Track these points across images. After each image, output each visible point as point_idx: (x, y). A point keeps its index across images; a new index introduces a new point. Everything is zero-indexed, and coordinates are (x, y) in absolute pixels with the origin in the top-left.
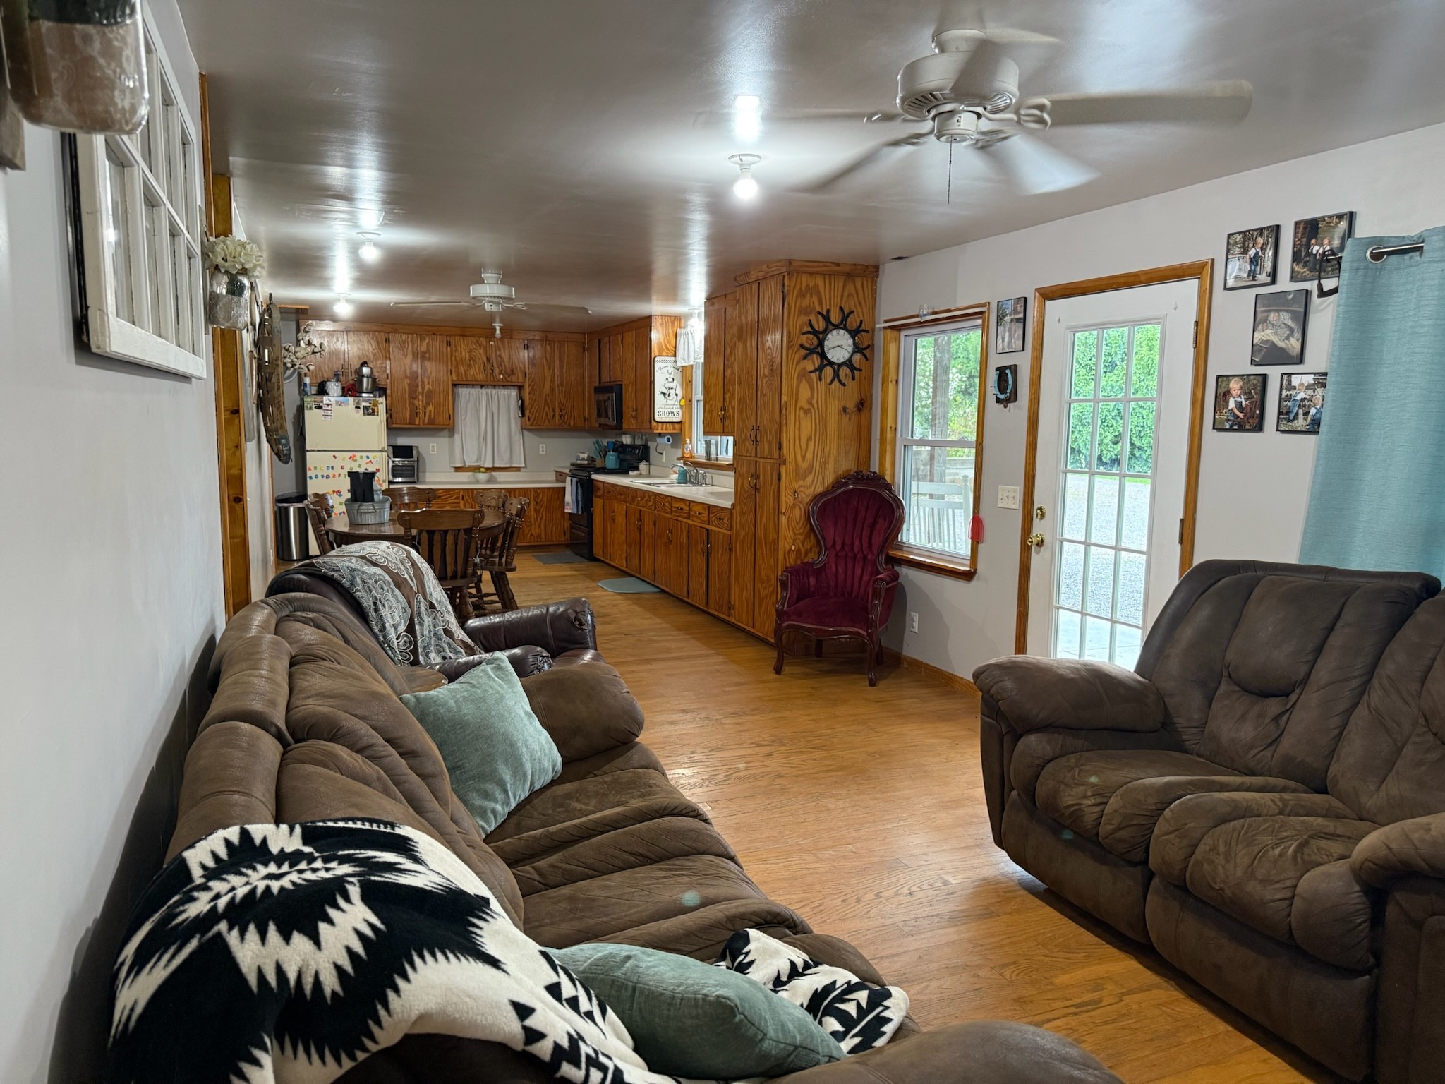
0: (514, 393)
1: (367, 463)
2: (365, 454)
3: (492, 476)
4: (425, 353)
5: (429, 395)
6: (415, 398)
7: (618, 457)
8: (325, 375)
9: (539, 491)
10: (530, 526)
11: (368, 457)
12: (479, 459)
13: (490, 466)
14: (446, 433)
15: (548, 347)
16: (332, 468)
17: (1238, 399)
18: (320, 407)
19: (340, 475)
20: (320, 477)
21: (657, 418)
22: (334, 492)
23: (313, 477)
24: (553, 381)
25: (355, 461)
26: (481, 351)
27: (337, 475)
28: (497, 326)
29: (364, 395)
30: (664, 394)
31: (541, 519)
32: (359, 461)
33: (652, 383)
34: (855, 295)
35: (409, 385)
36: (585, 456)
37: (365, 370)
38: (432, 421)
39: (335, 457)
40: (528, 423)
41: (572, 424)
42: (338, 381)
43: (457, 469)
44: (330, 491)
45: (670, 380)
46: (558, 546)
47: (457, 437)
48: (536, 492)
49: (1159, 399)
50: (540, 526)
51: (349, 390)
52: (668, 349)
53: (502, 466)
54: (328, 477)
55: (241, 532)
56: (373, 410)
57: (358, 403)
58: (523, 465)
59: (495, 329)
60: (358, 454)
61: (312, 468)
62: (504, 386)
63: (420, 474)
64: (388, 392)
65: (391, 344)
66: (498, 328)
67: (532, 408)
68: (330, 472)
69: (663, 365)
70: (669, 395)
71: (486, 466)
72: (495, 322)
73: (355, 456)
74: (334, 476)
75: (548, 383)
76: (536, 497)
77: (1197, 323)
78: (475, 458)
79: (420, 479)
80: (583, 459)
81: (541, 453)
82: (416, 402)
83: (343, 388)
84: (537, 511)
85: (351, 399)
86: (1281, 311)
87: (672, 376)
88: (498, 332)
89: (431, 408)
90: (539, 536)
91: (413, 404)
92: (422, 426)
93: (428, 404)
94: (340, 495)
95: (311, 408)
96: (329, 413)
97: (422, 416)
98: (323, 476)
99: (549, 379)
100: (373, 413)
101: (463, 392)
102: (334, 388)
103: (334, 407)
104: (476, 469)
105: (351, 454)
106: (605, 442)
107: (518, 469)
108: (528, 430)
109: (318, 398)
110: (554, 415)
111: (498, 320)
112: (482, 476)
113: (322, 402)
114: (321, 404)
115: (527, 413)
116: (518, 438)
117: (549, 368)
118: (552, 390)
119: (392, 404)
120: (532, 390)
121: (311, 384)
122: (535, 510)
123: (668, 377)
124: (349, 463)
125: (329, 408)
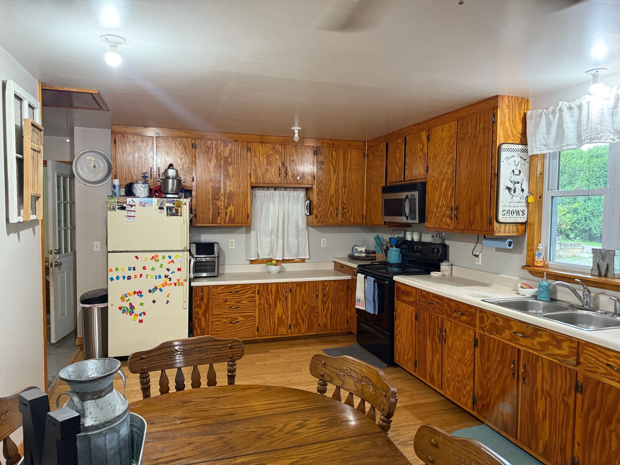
0: (302, 194)
1: (169, 263)
2: (167, 254)
3: (282, 268)
4: (228, 158)
5: (230, 196)
6: (218, 199)
7: (401, 252)
8: (135, 178)
9: (326, 284)
10: (318, 316)
11: (170, 257)
12: (271, 251)
13: (281, 259)
14: (243, 230)
15: (334, 153)
16: (134, 269)
18: (123, 208)
19: (141, 275)
20: (121, 278)
21: (501, 218)
22: (135, 292)
23: (115, 278)
24: (337, 183)
25: (158, 261)
26: (277, 157)
27: (139, 276)
28: (296, 129)
29: (169, 196)
30: (509, 189)
31: (328, 309)
32: (161, 261)
35: (212, 187)
36: (363, 249)
37: (171, 173)
38: (232, 220)
39: (137, 257)
40: (315, 221)
41: (352, 221)
42: (145, 182)
43: (252, 262)
44: (131, 292)
45: (517, 172)
46: (341, 334)
47: (253, 233)
48: (323, 285)
50: (326, 317)
51: (156, 192)
52: (516, 136)
53: (291, 258)
54: (129, 278)
56: (177, 210)
57: (162, 203)
58: (308, 257)
59: (294, 134)
60: (160, 255)
61: (114, 270)
62: (294, 188)
63: (220, 267)
64: (194, 193)
65: (198, 149)
66: (296, 131)
67: (319, 206)
68: (132, 273)
69: (509, 154)
70: (515, 191)
71: (277, 259)
72: (293, 125)
73: (157, 256)
74: (135, 277)
75: (333, 185)
76: (324, 289)
78: (267, 252)
79: (220, 272)
80: (361, 252)
81: (322, 246)
82: (218, 203)
83: (150, 190)
84: (324, 303)
85: (155, 200)
87: (518, 168)
88: (296, 135)
89: (231, 208)
90: (325, 326)
91: (216, 205)
92: (223, 224)
93: (229, 205)
94: (141, 296)
95: (114, 209)
96: (132, 214)
97: (223, 215)
98: (124, 277)
99: (334, 181)
100: (176, 214)
101: (259, 193)
102: (141, 190)
103: (137, 208)
104: (269, 261)
105: (153, 254)
106: (386, 237)
107: (303, 261)
108: (313, 226)
109: (122, 199)
110: (337, 214)
111: (296, 124)
112: (274, 269)
113: (126, 202)
114: (125, 205)
115: (315, 211)
116: (304, 234)
117: (335, 172)
118: (336, 191)
119: (196, 205)
120: (320, 191)
121: (120, 186)
122: (322, 301)
124: (150, 264)
125: (133, 209)
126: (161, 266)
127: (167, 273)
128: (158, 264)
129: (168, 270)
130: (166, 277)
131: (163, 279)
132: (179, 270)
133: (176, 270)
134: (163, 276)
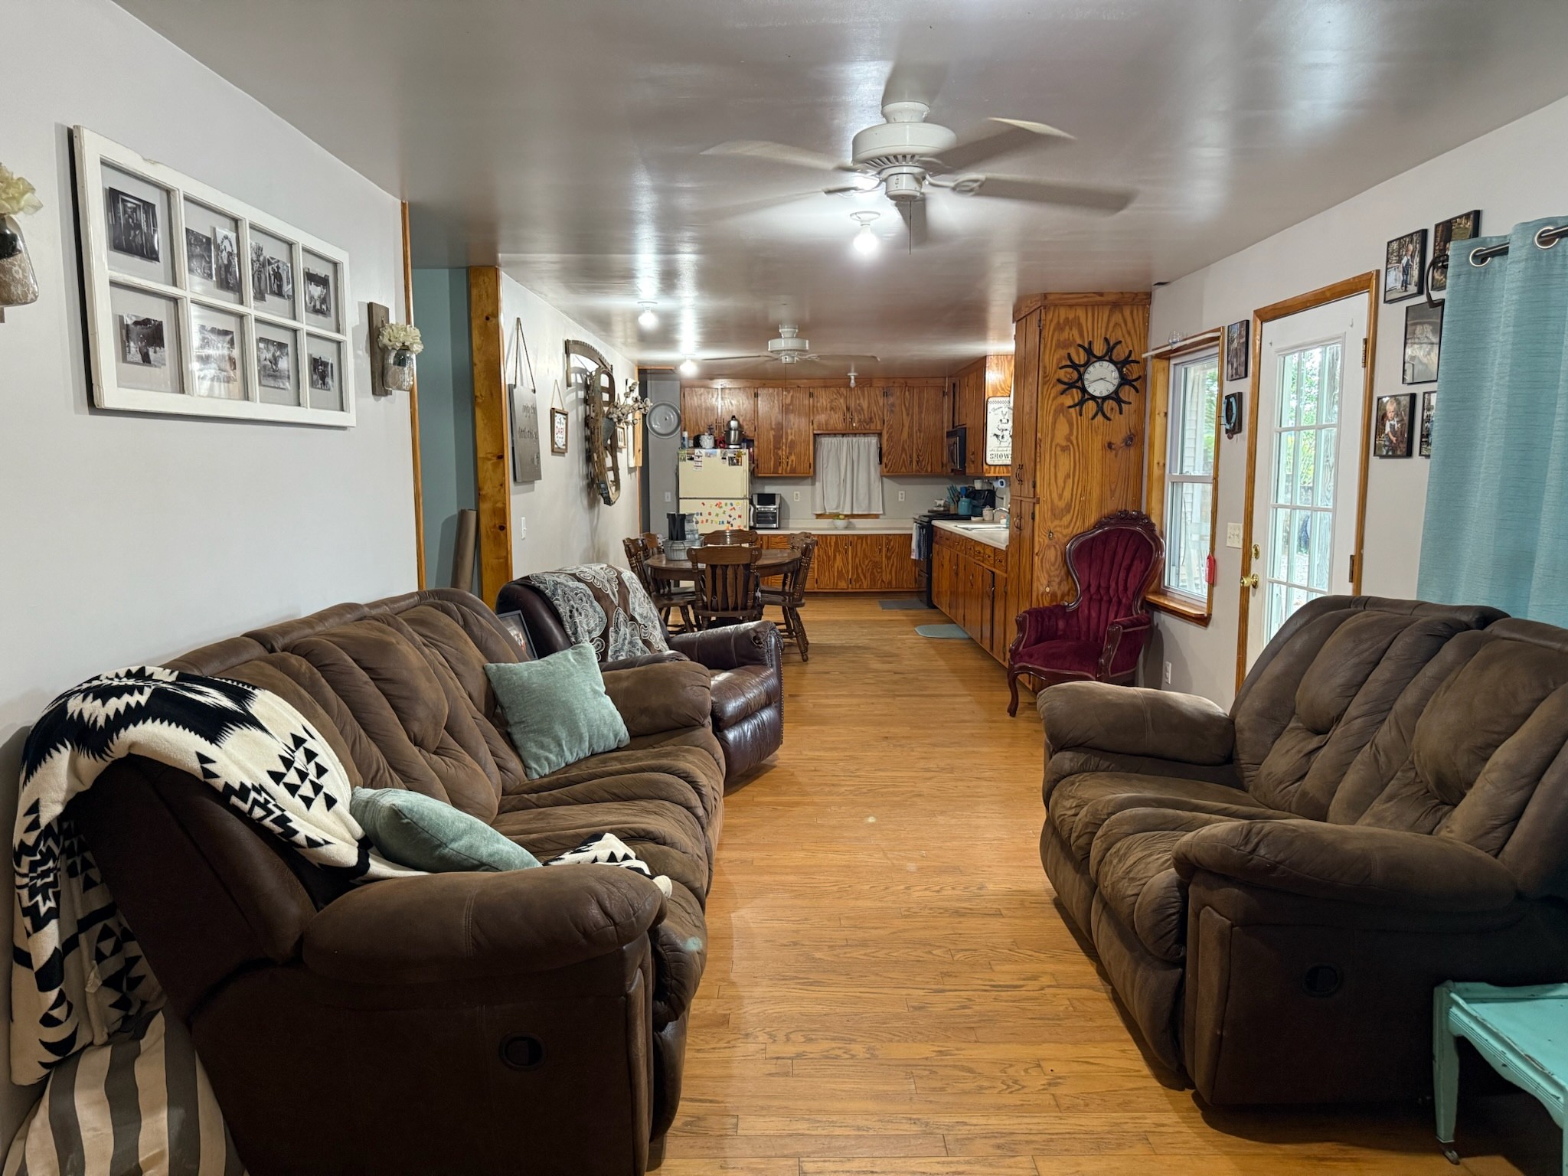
0: (874, 440)
1: (731, 510)
2: (729, 502)
3: (850, 523)
4: (789, 405)
5: (792, 445)
6: (779, 449)
7: (970, 503)
8: (702, 430)
9: (890, 537)
10: (881, 572)
11: (732, 504)
12: (838, 507)
13: (849, 513)
14: (809, 481)
15: (907, 393)
16: (701, 514)
17: (1392, 422)
18: (692, 459)
19: (707, 521)
21: (989, 461)
24: (911, 427)
25: (721, 507)
26: (842, 401)
27: (705, 521)
28: (852, 375)
29: (731, 446)
30: (997, 436)
31: (892, 565)
32: (724, 508)
33: (985, 425)
34: (1123, 325)
35: (774, 436)
36: (942, 502)
37: (733, 424)
38: (793, 470)
39: (704, 504)
40: (885, 470)
41: (929, 470)
42: (711, 434)
43: (819, 516)
45: (1005, 421)
46: (911, 593)
47: (818, 485)
48: (887, 539)
49: (1339, 426)
50: (891, 573)
51: (720, 442)
52: (1003, 389)
53: (860, 513)
55: (504, 554)
56: (738, 461)
57: (724, 454)
58: (881, 512)
59: (850, 379)
60: (723, 502)
62: (864, 434)
63: (782, 521)
64: (756, 443)
65: (759, 398)
66: (853, 377)
67: (889, 454)
69: (996, 406)
70: (1003, 437)
71: (845, 513)
72: (850, 372)
73: (721, 503)
74: (702, 522)
75: (906, 430)
76: (888, 544)
77: (1366, 341)
78: (834, 506)
79: (782, 526)
80: (940, 506)
81: (900, 499)
82: (780, 452)
83: (715, 441)
84: (888, 558)
85: (718, 451)
86: (1425, 323)
87: (1006, 417)
88: (853, 381)
89: (793, 457)
90: (890, 583)
91: (777, 454)
92: (784, 475)
93: (790, 454)
95: (684, 460)
96: (700, 464)
97: (785, 465)
99: (907, 425)
100: (737, 463)
101: (826, 441)
102: (707, 441)
103: (704, 459)
104: (836, 516)
105: (718, 501)
106: (958, 488)
107: (876, 516)
108: (887, 477)
109: (690, 451)
110: (911, 462)
111: (853, 369)
112: (841, 523)
113: (694, 454)
114: (693, 456)
115: (885, 460)
116: (877, 486)
117: (908, 415)
118: (910, 435)
119: (758, 455)
120: (890, 437)
121: (689, 438)
122: (886, 556)
123: (1002, 418)
124: (715, 510)
125: (700, 459)
126: (724, 512)
127: (730, 520)
128: (722, 510)
129: (730, 516)
130: (728, 523)
131: (726, 525)
132: (740, 516)
133: (737, 517)
134: (725, 522)
